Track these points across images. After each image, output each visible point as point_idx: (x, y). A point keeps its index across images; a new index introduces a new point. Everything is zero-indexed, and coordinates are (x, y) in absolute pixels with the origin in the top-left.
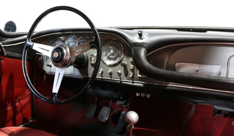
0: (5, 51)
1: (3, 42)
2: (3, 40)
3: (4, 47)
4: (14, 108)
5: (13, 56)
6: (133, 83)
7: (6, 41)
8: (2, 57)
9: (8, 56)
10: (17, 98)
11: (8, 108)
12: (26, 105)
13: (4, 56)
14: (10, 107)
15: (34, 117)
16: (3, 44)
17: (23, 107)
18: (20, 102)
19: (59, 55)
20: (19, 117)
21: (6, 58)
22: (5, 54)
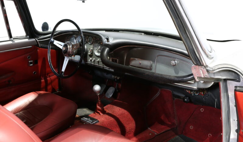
0: (40, 44)
1: (38, 38)
2: (39, 37)
3: (39, 41)
4: (46, 81)
5: (45, 47)
6: (109, 69)
7: (40, 38)
8: (38, 48)
9: (41, 47)
10: (49, 74)
11: (42, 81)
12: (54, 80)
13: (39, 47)
14: (43, 80)
15: (60, 89)
16: (38, 40)
17: (52, 81)
18: (51, 77)
19: (65, 49)
20: (49, 87)
21: (40, 48)
22: (40, 46)
